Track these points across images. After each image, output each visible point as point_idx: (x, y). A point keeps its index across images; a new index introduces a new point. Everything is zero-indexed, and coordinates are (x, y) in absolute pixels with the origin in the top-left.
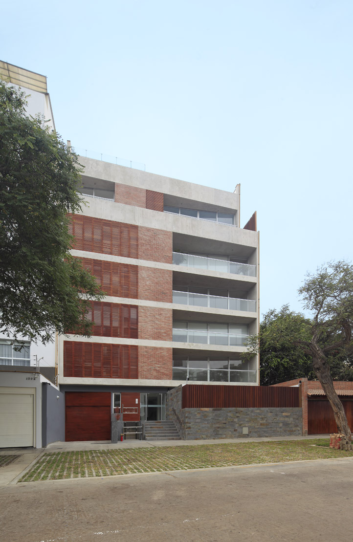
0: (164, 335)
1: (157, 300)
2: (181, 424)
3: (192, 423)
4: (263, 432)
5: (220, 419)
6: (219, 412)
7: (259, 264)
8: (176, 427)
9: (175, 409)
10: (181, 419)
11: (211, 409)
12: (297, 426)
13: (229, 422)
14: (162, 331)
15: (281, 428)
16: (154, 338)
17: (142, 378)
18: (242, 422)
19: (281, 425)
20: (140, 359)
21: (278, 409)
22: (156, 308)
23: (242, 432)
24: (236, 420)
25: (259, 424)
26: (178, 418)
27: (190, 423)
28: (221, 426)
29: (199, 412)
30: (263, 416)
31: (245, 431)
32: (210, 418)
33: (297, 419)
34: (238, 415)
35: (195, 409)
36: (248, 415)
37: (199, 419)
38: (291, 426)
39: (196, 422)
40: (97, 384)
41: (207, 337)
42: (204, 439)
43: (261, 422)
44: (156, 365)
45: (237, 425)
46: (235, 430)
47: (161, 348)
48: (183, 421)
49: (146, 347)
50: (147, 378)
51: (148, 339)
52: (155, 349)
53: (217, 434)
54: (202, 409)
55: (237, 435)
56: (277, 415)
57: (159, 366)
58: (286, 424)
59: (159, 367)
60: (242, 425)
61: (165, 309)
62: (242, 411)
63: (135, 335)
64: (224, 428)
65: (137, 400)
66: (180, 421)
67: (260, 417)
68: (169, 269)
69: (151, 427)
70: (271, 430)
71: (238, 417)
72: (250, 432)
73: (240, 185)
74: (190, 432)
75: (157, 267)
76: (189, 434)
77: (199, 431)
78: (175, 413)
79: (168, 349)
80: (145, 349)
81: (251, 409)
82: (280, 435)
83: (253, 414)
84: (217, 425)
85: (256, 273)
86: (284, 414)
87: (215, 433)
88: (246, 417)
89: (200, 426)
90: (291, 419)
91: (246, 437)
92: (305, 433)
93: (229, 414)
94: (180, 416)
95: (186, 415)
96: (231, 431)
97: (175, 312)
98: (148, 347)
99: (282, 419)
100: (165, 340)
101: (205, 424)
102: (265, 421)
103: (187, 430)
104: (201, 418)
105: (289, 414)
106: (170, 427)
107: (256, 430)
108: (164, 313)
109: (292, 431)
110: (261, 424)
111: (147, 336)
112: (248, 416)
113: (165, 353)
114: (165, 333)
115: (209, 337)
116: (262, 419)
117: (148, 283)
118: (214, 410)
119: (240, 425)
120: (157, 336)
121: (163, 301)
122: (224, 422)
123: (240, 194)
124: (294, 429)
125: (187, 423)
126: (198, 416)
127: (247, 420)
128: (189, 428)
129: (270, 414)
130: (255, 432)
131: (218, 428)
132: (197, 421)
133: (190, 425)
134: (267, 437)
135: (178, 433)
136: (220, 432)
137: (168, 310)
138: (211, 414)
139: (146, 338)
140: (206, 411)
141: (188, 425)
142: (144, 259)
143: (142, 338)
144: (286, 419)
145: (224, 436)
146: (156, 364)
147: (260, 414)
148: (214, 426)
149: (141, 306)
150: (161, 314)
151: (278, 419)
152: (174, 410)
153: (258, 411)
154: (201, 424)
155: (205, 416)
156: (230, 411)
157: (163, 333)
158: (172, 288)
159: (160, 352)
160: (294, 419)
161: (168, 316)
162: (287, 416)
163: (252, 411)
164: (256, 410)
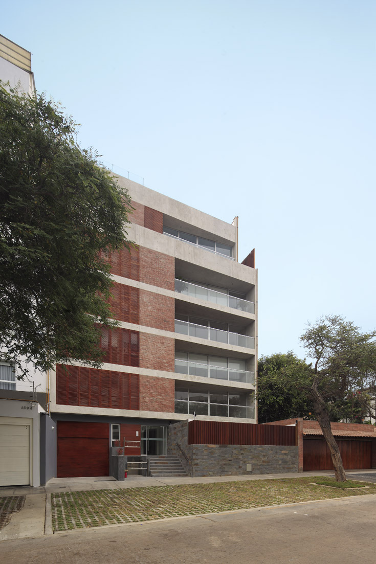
0: (166, 365)
1: (159, 327)
2: (188, 461)
3: (199, 460)
4: (264, 469)
5: (226, 456)
6: (224, 449)
7: (257, 302)
8: (181, 462)
9: (180, 444)
10: (188, 456)
11: (217, 446)
12: (293, 463)
13: (234, 459)
14: (165, 361)
15: (280, 465)
16: (156, 368)
17: (143, 410)
18: (245, 460)
19: (280, 462)
20: (141, 389)
21: (278, 447)
22: (158, 336)
23: (246, 469)
24: (241, 457)
25: (261, 461)
26: (183, 454)
28: (226, 463)
29: (206, 448)
30: (265, 454)
31: (249, 468)
32: (216, 455)
33: (294, 457)
34: (242, 452)
35: (202, 445)
36: (251, 452)
37: (206, 455)
38: (288, 463)
39: (203, 459)
40: (95, 414)
41: (207, 370)
42: (211, 476)
43: (263, 459)
44: (158, 397)
45: (242, 462)
46: (240, 467)
47: (163, 379)
48: (190, 457)
49: (148, 377)
50: (149, 410)
52: (157, 379)
53: (223, 471)
54: (210, 446)
55: (242, 471)
56: (277, 453)
57: (161, 397)
58: (285, 462)
59: (160, 399)
60: (247, 462)
61: (167, 338)
62: (246, 449)
63: (135, 363)
64: (229, 465)
65: (137, 432)
66: (186, 458)
67: (262, 454)
68: (172, 296)
69: (155, 463)
70: (272, 467)
71: (242, 454)
72: (253, 469)
73: (238, 217)
74: (197, 469)
75: (159, 292)
76: (196, 471)
77: (207, 468)
78: (180, 448)
80: (146, 379)
81: (254, 446)
82: (280, 472)
83: (256, 452)
84: (224, 462)
85: (254, 310)
86: (283, 452)
87: (221, 470)
88: (250, 454)
89: (206, 463)
90: (289, 457)
91: (250, 474)
92: (301, 470)
93: (235, 451)
94: (186, 452)
95: (194, 452)
96: (236, 468)
97: (178, 342)
98: (150, 377)
99: (281, 457)
100: (167, 371)
101: (212, 461)
102: (266, 459)
103: (194, 466)
104: (208, 455)
105: (287, 452)
106: (175, 463)
107: (258, 467)
108: (166, 342)
109: (290, 468)
110: (263, 462)
111: (148, 365)
112: (251, 454)
113: (167, 384)
114: (167, 363)
115: (209, 370)
116: (264, 456)
117: (149, 308)
118: (220, 447)
119: (245, 462)
120: (159, 366)
121: (165, 330)
122: (230, 459)
123: (238, 227)
124: (291, 466)
125: (195, 459)
126: (205, 453)
127: (250, 457)
128: (197, 464)
129: (271, 452)
130: (258, 469)
131: (225, 464)
132: (205, 457)
133: (198, 461)
134: (268, 474)
135: (183, 469)
136: (226, 469)
137: (170, 339)
138: (217, 451)
139: (148, 367)
140: (212, 448)
141: (196, 462)
142: (146, 282)
143: (143, 367)
144: (285, 457)
145: (230, 473)
146: (158, 395)
147: (262, 452)
148: (220, 463)
149: (142, 333)
150: (163, 343)
151: (277, 456)
152: (179, 446)
153: (260, 449)
154: (208, 460)
155: (212, 453)
156: (235, 449)
157: (165, 363)
158: (174, 317)
159: (162, 382)
160: (291, 456)
161: (170, 345)
162: (285, 454)
163: (255, 449)
164: (258, 447)
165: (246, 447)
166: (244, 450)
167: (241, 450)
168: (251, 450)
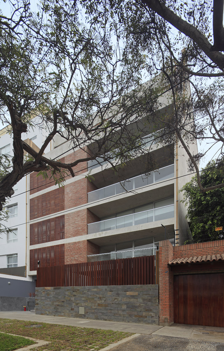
3: (39, 301)
4: (101, 314)
5: (60, 297)
6: (58, 291)
12: (149, 310)
13: (67, 301)
15: (124, 311)
16: (74, 236)
18: (78, 302)
19: (124, 307)
21: (120, 287)
22: (75, 212)
23: (79, 312)
24: (73, 299)
25: (97, 304)
27: (38, 300)
28: (60, 304)
29: (44, 290)
30: (101, 296)
31: (82, 311)
32: (51, 297)
33: (150, 300)
34: (75, 293)
35: (42, 287)
36: (85, 293)
37: (43, 296)
38: (139, 310)
39: (42, 300)
42: (48, 315)
43: (98, 302)
45: (74, 304)
46: (72, 309)
47: (79, 242)
51: (71, 237)
53: (57, 312)
54: (46, 288)
55: (74, 314)
56: (118, 294)
57: (77, 256)
58: (132, 307)
59: (77, 257)
60: (79, 305)
62: (78, 290)
64: (62, 306)
67: (98, 296)
70: (111, 312)
71: (74, 296)
72: (86, 312)
77: (44, 307)
79: (84, 241)
80: (69, 245)
81: (87, 287)
82: (123, 320)
83: (90, 293)
84: (57, 303)
86: (128, 293)
87: (55, 310)
89: (44, 303)
90: (140, 300)
91: (83, 318)
92: (164, 322)
93: (67, 293)
96: (68, 310)
98: (70, 243)
99: (125, 300)
100: (82, 235)
101: (48, 301)
102: (103, 301)
104: (45, 296)
105: (136, 293)
107: (93, 311)
108: (81, 213)
109: (142, 316)
110: (99, 305)
112: (85, 296)
113: (81, 246)
116: (100, 298)
117: (70, 195)
118: (55, 289)
119: (77, 304)
121: (80, 205)
122: (63, 300)
124: (144, 314)
125: (36, 300)
126: (43, 294)
127: (83, 299)
128: (37, 304)
129: (109, 294)
130: (93, 313)
131: (58, 305)
132: (43, 298)
133: (38, 301)
134: (106, 320)
136: (59, 310)
137: (84, 210)
138: (52, 293)
139: (69, 237)
140: (48, 290)
142: (68, 179)
143: (67, 238)
144: (132, 300)
145: (63, 314)
146: (76, 255)
147: (97, 294)
148: (55, 304)
149: (66, 215)
150: (78, 215)
151: (120, 299)
153: (95, 290)
154: (45, 301)
155: (48, 294)
156: (68, 290)
157: (80, 230)
158: (86, 192)
159: (78, 245)
160: (144, 300)
162: (133, 297)
163: (89, 290)
164: (93, 289)
165: (78, 289)
166: (76, 291)
167: (73, 291)
168: (84, 292)
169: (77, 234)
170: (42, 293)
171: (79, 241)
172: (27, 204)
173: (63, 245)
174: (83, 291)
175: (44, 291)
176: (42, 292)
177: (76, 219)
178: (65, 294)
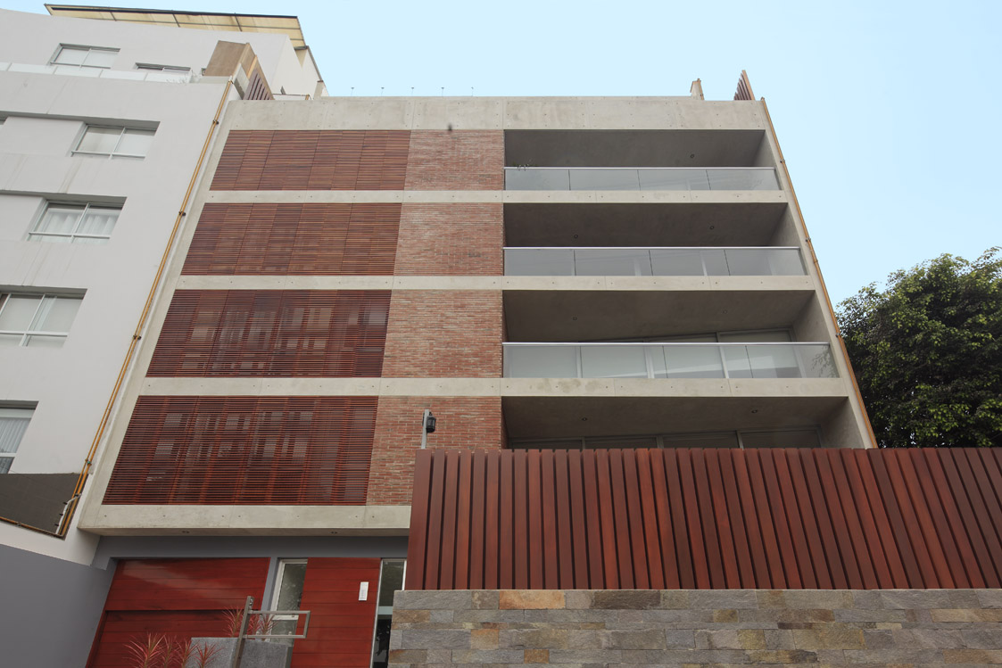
0: (472, 360)
1: (454, 271)
6: (638, 621)
7: (783, 162)
11: (580, 597)
14: (466, 350)
16: (436, 373)
17: (381, 501)
20: (379, 437)
22: (447, 291)
29: (486, 616)
35: (462, 593)
36: (886, 640)
47: (458, 401)
49: (405, 400)
51: (416, 375)
52: (438, 402)
61: (477, 292)
62: (825, 616)
63: (370, 367)
65: (365, 586)
68: (494, 200)
73: (699, 81)
75: (457, 200)
79: (485, 402)
80: (401, 407)
81: (897, 597)
83: (927, 640)
93: (728, 637)
97: (512, 301)
98: (413, 398)
100: (476, 375)
108: (473, 302)
111: (412, 369)
113: (473, 416)
114: (475, 355)
117: (426, 236)
118: (598, 604)
120: (450, 365)
121: (471, 274)
137: (489, 294)
138: (577, 637)
139: (408, 375)
140: (541, 614)
142: (421, 188)
143: (393, 375)
149: (398, 292)
150: (463, 306)
153: (964, 614)
156: (732, 616)
157: (467, 355)
158: (501, 242)
159: (453, 410)
161: (486, 307)
163: (913, 617)
164: (943, 606)
165: (822, 605)
166: (810, 626)
167: (782, 626)
168: (881, 627)
169: (452, 367)
170: (467, 635)
171: (464, 398)
172: (182, 214)
173: (370, 402)
174: (871, 625)
175: (485, 624)
176: (469, 626)
177: (449, 314)
178: (712, 648)
